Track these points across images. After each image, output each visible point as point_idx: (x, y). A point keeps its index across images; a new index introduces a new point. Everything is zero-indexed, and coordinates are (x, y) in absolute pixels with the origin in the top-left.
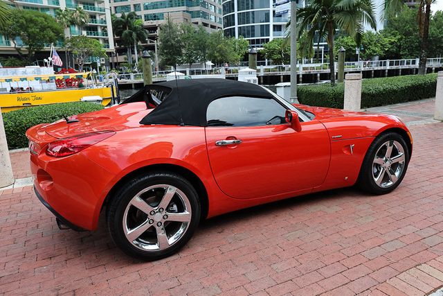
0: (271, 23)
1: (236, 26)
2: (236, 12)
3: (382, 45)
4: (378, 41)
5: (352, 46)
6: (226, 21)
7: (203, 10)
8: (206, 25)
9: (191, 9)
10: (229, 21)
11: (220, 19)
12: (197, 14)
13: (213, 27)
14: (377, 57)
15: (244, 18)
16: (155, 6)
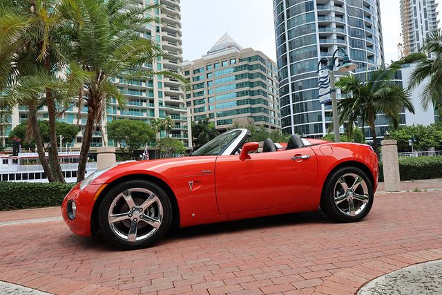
0: (324, 122)
1: (293, 126)
2: (292, 115)
3: (435, 137)
4: (430, 133)
5: (404, 138)
6: (283, 122)
7: (265, 115)
8: (267, 126)
9: (254, 115)
10: (287, 122)
11: (279, 121)
12: (260, 118)
13: (272, 128)
14: (433, 148)
15: (299, 119)
16: (225, 114)
